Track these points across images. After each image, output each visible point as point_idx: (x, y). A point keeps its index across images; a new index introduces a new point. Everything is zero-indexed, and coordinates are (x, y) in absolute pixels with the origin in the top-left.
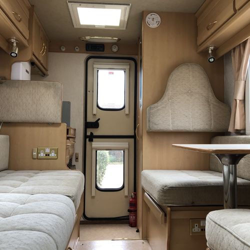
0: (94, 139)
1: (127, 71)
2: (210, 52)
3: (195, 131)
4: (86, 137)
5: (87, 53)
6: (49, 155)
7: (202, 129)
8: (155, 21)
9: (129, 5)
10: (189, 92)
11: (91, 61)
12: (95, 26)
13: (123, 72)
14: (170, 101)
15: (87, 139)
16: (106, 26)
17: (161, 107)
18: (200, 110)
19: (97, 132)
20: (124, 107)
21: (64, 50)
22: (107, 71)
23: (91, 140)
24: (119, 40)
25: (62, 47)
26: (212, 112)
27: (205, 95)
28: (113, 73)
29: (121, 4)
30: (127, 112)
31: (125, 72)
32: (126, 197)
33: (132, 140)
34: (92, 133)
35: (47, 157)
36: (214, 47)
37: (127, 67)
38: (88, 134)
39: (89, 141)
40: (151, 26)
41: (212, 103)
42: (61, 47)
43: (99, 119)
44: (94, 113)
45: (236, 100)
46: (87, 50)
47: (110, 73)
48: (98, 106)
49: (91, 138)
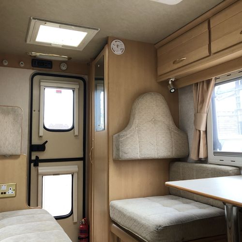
0: (40, 164)
1: (76, 91)
2: (170, 82)
3: (160, 158)
4: (30, 161)
5: (33, 69)
6: (5, 193)
7: (165, 156)
8: (120, 48)
9: (98, 30)
10: (153, 120)
11: (36, 78)
12: (51, 44)
13: (71, 91)
14: (137, 128)
15: (32, 164)
16: (63, 46)
17: (129, 135)
18: (163, 137)
19: (43, 156)
20: (73, 128)
21: (6, 64)
22: (55, 90)
23: (36, 165)
24: (69, 59)
25: (5, 61)
26: (173, 140)
27: (166, 123)
28: (61, 92)
29: (89, 28)
30: (76, 133)
31: (73, 91)
32: (75, 223)
33: (81, 163)
34: (37, 157)
35: (4, 195)
36: (175, 78)
37: (77, 87)
38: (33, 158)
39: (34, 166)
40: (116, 53)
41: (173, 131)
42: (3, 61)
43: (47, 142)
44: (40, 135)
45: (200, 131)
46: (32, 66)
47: (57, 92)
48: (44, 127)
49: (36, 162)
